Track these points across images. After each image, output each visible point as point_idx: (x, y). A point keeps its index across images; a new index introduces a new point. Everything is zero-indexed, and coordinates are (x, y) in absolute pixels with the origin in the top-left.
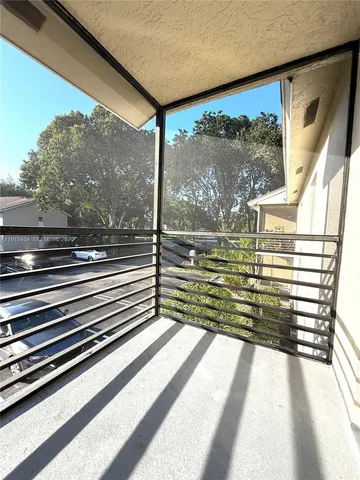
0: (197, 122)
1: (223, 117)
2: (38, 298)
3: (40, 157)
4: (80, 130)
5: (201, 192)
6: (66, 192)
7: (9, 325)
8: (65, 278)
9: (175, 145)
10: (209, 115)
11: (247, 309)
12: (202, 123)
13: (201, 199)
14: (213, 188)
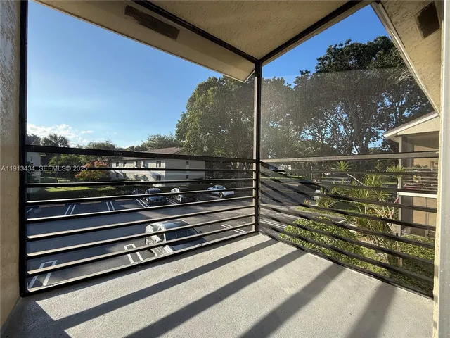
0: (319, 60)
1: (352, 45)
2: (183, 220)
3: (188, 117)
4: (214, 91)
5: (328, 130)
6: (204, 141)
7: (164, 234)
8: (202, 208)
9: (295, 87)
10: (335, 49)
11: (382, 257)
12: (326, 58)
13: (329, 136)
14: (344, 124)
